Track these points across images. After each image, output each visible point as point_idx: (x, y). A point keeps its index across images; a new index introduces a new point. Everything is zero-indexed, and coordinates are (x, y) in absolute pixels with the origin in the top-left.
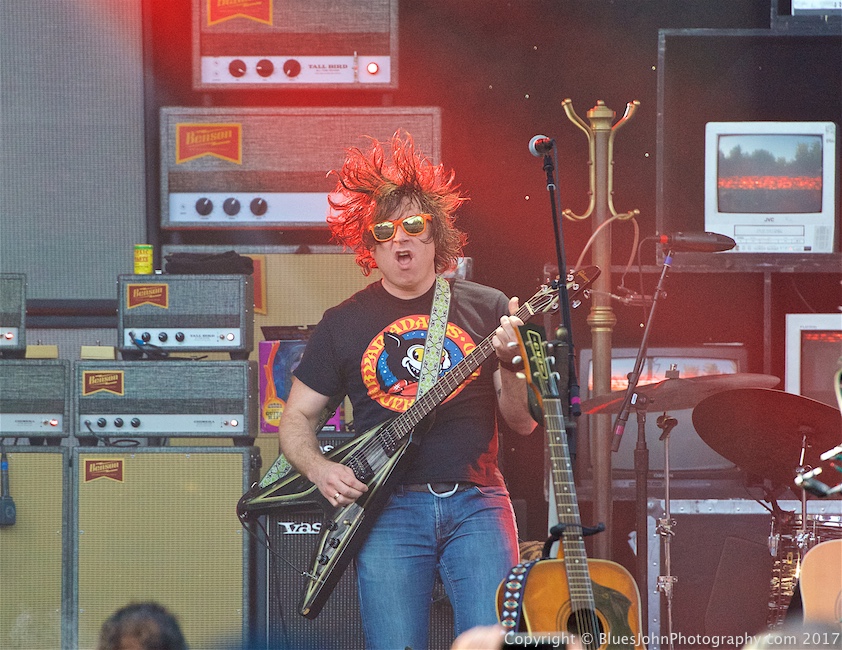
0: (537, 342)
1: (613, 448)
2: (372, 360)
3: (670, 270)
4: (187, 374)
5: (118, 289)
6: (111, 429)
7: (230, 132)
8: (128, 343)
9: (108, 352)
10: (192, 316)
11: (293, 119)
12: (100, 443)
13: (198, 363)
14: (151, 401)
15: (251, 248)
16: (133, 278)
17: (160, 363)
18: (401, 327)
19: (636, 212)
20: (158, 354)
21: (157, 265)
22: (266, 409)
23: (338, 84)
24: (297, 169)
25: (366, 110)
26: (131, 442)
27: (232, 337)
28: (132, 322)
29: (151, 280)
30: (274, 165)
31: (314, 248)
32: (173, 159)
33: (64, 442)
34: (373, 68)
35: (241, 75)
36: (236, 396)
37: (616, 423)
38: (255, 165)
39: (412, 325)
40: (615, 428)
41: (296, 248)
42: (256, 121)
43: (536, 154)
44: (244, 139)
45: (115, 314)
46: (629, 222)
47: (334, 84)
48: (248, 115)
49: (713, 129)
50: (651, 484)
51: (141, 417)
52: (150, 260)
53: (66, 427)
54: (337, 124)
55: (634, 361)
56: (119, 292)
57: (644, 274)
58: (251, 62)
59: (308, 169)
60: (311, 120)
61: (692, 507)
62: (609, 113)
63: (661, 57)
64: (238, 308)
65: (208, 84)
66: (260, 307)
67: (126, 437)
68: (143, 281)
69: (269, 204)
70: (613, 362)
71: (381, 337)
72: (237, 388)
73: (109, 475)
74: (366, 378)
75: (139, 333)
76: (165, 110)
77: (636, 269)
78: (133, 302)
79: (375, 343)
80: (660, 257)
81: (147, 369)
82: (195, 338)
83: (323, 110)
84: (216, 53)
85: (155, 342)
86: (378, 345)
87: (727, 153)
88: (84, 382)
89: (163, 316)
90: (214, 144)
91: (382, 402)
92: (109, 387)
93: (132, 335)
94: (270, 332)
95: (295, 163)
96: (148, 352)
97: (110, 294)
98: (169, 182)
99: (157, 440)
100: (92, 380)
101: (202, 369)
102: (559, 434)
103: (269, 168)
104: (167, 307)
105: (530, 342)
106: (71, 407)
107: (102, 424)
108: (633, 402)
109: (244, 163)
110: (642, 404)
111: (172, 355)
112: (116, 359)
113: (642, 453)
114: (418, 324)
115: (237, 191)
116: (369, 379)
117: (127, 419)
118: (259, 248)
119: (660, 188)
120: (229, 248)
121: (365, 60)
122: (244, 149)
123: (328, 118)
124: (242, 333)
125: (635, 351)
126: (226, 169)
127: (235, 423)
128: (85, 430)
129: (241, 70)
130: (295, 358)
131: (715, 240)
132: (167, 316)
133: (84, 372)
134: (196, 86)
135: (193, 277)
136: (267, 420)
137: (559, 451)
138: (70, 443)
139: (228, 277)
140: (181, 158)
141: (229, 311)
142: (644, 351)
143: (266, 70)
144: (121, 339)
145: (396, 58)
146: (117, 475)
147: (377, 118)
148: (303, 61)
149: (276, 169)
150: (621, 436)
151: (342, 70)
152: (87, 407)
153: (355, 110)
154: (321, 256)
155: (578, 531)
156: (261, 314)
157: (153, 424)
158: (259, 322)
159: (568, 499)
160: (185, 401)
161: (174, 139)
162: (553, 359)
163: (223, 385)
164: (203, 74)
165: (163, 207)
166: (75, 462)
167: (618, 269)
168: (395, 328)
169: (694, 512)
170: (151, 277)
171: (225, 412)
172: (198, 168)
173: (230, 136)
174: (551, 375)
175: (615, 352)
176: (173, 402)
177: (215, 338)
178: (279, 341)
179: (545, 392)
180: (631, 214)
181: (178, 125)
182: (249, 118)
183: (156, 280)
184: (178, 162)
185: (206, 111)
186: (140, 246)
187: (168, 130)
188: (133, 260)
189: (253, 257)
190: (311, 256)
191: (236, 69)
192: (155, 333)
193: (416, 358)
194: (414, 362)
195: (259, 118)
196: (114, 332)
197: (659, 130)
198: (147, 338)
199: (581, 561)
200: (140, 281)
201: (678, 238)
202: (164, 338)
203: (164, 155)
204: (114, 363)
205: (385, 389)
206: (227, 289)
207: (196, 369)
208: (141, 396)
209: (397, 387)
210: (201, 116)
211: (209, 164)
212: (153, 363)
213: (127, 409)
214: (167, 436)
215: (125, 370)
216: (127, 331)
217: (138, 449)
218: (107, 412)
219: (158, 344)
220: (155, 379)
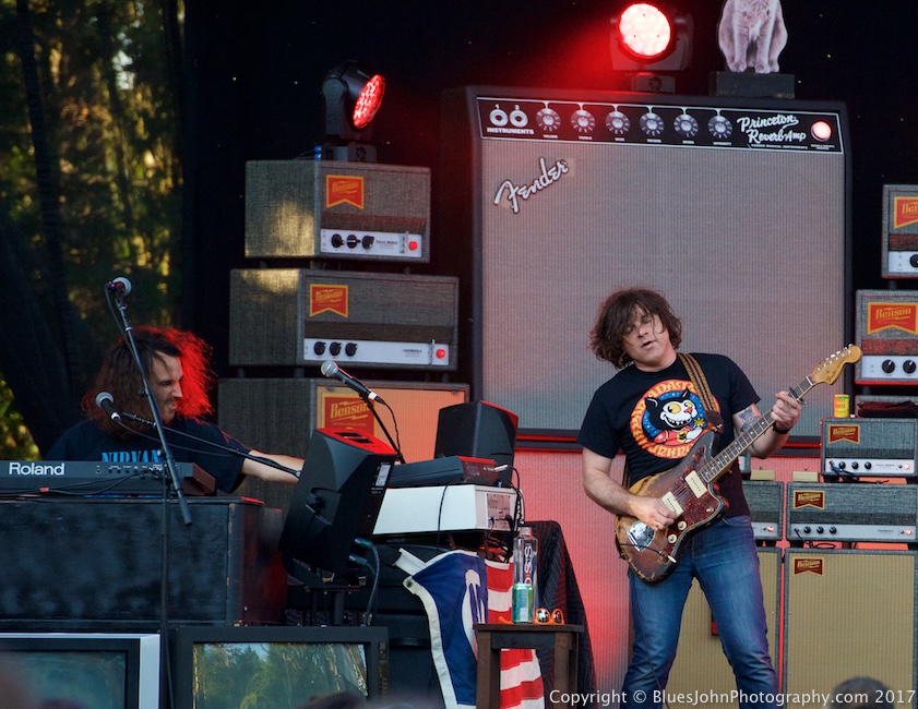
2: (638, 419)
4: (873, 494)
5: (822, 428)
6: (814, 535)
7: (910, 309)
8: (828, 470)
9: (812, 476)
10: (878, 450)
12: (806, 546)
13: (881, 485)
14: (845, 514)
16: (832, 420)
17: (853, 485)
18: (656, 392)
20: (850, 479)
21: (852, 410)
26: (830, 546)
27: (908, 467)
28: (831, 454)
29: (847, 422)
32: (865, 330)
33: (778, 544)
36: (910, 512)
45: (819, 448)
51: (837, 527)
52: (847, 407)
53: (780, 533)
56: (822, 432)
64: (913, 444)
65: (894, 273)
67: (826, 540)
68: (841, 422)
71: (642, 402)
72: (911, 506)
73: (812, 570)
74: (635, 433)
75: (837, 462)
76: (859, 292)
78: (833, 438)
79: (638, 407)
81: (843, 490)
82: (880, 466)
84: (900, 249)
85: (849, 469)
86: (641, 406)
88: (794, 499)
89: (856, 450)
90: (897, 318)
91: (650, 450)
92: (813, 503)
93: (831, 464)
96: (843, 476)
97: (815, 432)
98: (862, 347)
99: (849, 544)
100: (801, 498)
101: (884, 490)
104: (858, 443)
106: (784, 517)
107: (808, 531)
111: (862, 479)
112: (819, 482)
114: (669, 387)
115: (913, 355)
116: (637, 434)
117: (827, 528)
120: (907, 398)
126: (905, 338)
127: (909, 532)
128: (795, 536)
132: (859, 450)
133: (795, 491)
134: (884, 274)
135: (879, 420)
138: (783, 545)
139: (906, 420)
140: (872, 329)
141: (906, 446)
144: (823, 466)
146: (819, 570)
152: (795, 518)
157: (846, 531)
160: (871, 514)
163: (900, 503)
164: (890, 265)
165: (857, 366)
166: (786, 561)
168: (652, 394)
170: (847, 420)
171: (901, 523)
172: (884, 336)
173: (910, 312)
176: (862, 514)
177: (895, 467)
181: (870, 304)
183: (851, 422)
184: (870, 332)
185: (892, 293)
186: (839, 396)
187: (862, 308)
188: (832, 407)
191: (916, 262)
192: (849, 463)
193: (670, 411)
194: (669, 415)
196: (818, 461)
198: (843, 466)
200: (838, 422)
202: (856, 467)
203: (859, 326)
204: (819, 485)
205: (651, 439)
206: (905, 429)
207: (880, 490)
208: (837, 511)
209: (660, 437)
210: (888, 297)
211: (893, 334)
212: (847, 485)
213: (826, 520)
214: (857, 541)
215: (825, 490)
216: (828, 461)
217: (835, 551)
218: (811, 522)
219: (851, 470)
220: (848, 498)
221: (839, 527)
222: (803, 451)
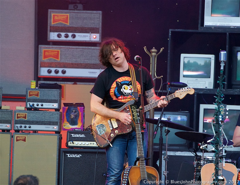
0: (135, 109)
1: (154, 137)
2: (113, 89)
3: (170, 92)
4: (44, 115)
5: (26, 92)
6: (23, 128)
7: (57, 52)
8: (28, 106)
9: (23, 108)
10: (45, 100)
11: (73, 49)
12: (20, 132)
13: (46, 112)
14: (34, 121)
15: (61, 82)
16: (30, 89)
17: (37, 111)
18: (120, 80)
19: (162, 76)
20: (36, 109)
21: (37, 86)
22: (64, 124)
23: (85, 41)
24: (74, 62)
25: (93, 48)
26: (28, 132)
27: (56, 105)
28: (29, 101)
29: (35, 90)
30: (68, 61)
31: (78, 83)
32: (42, 59)
33: (11, 131)
34: (95, 37)
35: (60, 37)
36: (56, 121)
37: (155, 131)
38: (63, 61)
39: (123, 80)
40: (155, 132)
41: (73, 83)
42: (64, 49)
43: (136, 60)
44: (60, 54)
45: (25, 99)
46: (160, 79)
47: (84, 41)
48: (62, 48)
49: (183, 55)
50: (163, 147)
51: (31, 125)
52: (35, 85)
53: (11, 127)
54: (85, 51)
55: (160, 115)
56: (26, 93)
57: (163, 93)
58: (63, 34)
59: (77, 63)
60: (78, 50)
61: (174, 153)
62: (156, 51)
63: (170, 36)
64: (57, 98)
65: (52, 39)
66: (63, 98)
67: (27, 130)
69: (66, 71)
70: (155, 115)
71: (115, 83)
72: (56, 119)
73: (23, 140)
75: (31, 103)
76: (40, 46)
77: (161, 91)
78: (30, 95)
80: (168, 88)
81: (33, 113)
82: (46, 105)
83: (81, 47)
84: (54, 31)
85: (35, 106)
86: (114, 85)
87: (186, 62)
88: (16, 116)
89: (38, 99)
90: (53, 55)
92: (23, 117)
93: (29, 104)
94: (65, 105)
95: (74, 61)
96: (33, 108)
97: (24, 93)
98: (41, 64)
99: (35, 132)
100: (19, 115)
101: (47, 113)
102: (139, 133)
103: (67, 62)
104: (39, 97)
105: (133, 109)
106: (13, 122)
107: (21, 127)
108: (159, 126)
109: (60, 60)
110: (162, 126)
111: (40, 109)
112: (25, 110)
113: (161, 139)
114: (125, 79)
115: (58, 68)
117: (28, 126)
118: (63, 83)
119: (168, 70)
120: (56, 82)
121: (93, 34)
122: (60, 57)
123: (82, 49)
124: (58, 104)
125: (160, 113)
126: (55, 62)
127: (56, 128)
128: (16, 128)
129: (60, 36)
130: (72, 111)
131: (182, 84)
132: (39, 99)
133: (17, 113)
134: (48, 40)
135: (46, 89)
136: (64, 127)
137: (139, 138)
138: (13, 131)
139: (55, 90)
140: (44, 58)
141: (55, 99)
142: (163, 113)
143: (67, 36)
144: (27, 105)
145: (101, 34)
146: (25, 140)
147: (95, 50)
148: (76, 34)
149: (69, 62)
150: (156, 134)
151: (86, 37)
152: (17, 122)
153: (90, 47)
154: (79, 85)
155: (144, 159)
156: (64, 100)
157: (34, 127)
158: (63, 102)
159: (141, 150)
160: (43, 121)
161: (42, 53)
162: (138, 114)
163: (53, 118)
164: (50, 37)
165: (39, 71)
166: (13, 137)
167: (157, 91)
168: (118, 80)
169: (174, 155)
170: (35, 89)
171: (53, 125)
172: (48, 61)
173: (57, 53)
174: (138, 118)
175: (155, 112)
176: (40, 122)
177: (51, 106)
178: (68, 107)
179: (136, 122)
180: (161, 77)
181: (43, 50)
182: (62, 49)
183: (36, 90)
184: (43, 59)
185: (51, 46)
186: (33, 81)
187: (41, 51)
188: (31, 84)
189: (62, 85)
190: (77, 85)
191: (59, 36)
192: (35, 104)
193: (124, 89)
194: (124, 90)
195: (65, 49)
196: (25, 103)
197: (169, 55)
198: (33, 105)
199: (144, 167)
200: (32, 90)
201: (172, 84)
202: (38, 105)
203: (39, 57)
204: (25, 111)
206: (55, 93)
207: (46, 113)
208: (31, 120)
209: (120, 97)
210: (49, 48)
211: (51, 60)
212: (35, 111)
213: (27, 123)
214: (38, 131)
215: (27, 113)
216: (28, 103)
217: (30, 134)
218: (22, 124)
219: (36, 106)
220: (35, 116)
221: (31, 126)
222: (20, 100)
